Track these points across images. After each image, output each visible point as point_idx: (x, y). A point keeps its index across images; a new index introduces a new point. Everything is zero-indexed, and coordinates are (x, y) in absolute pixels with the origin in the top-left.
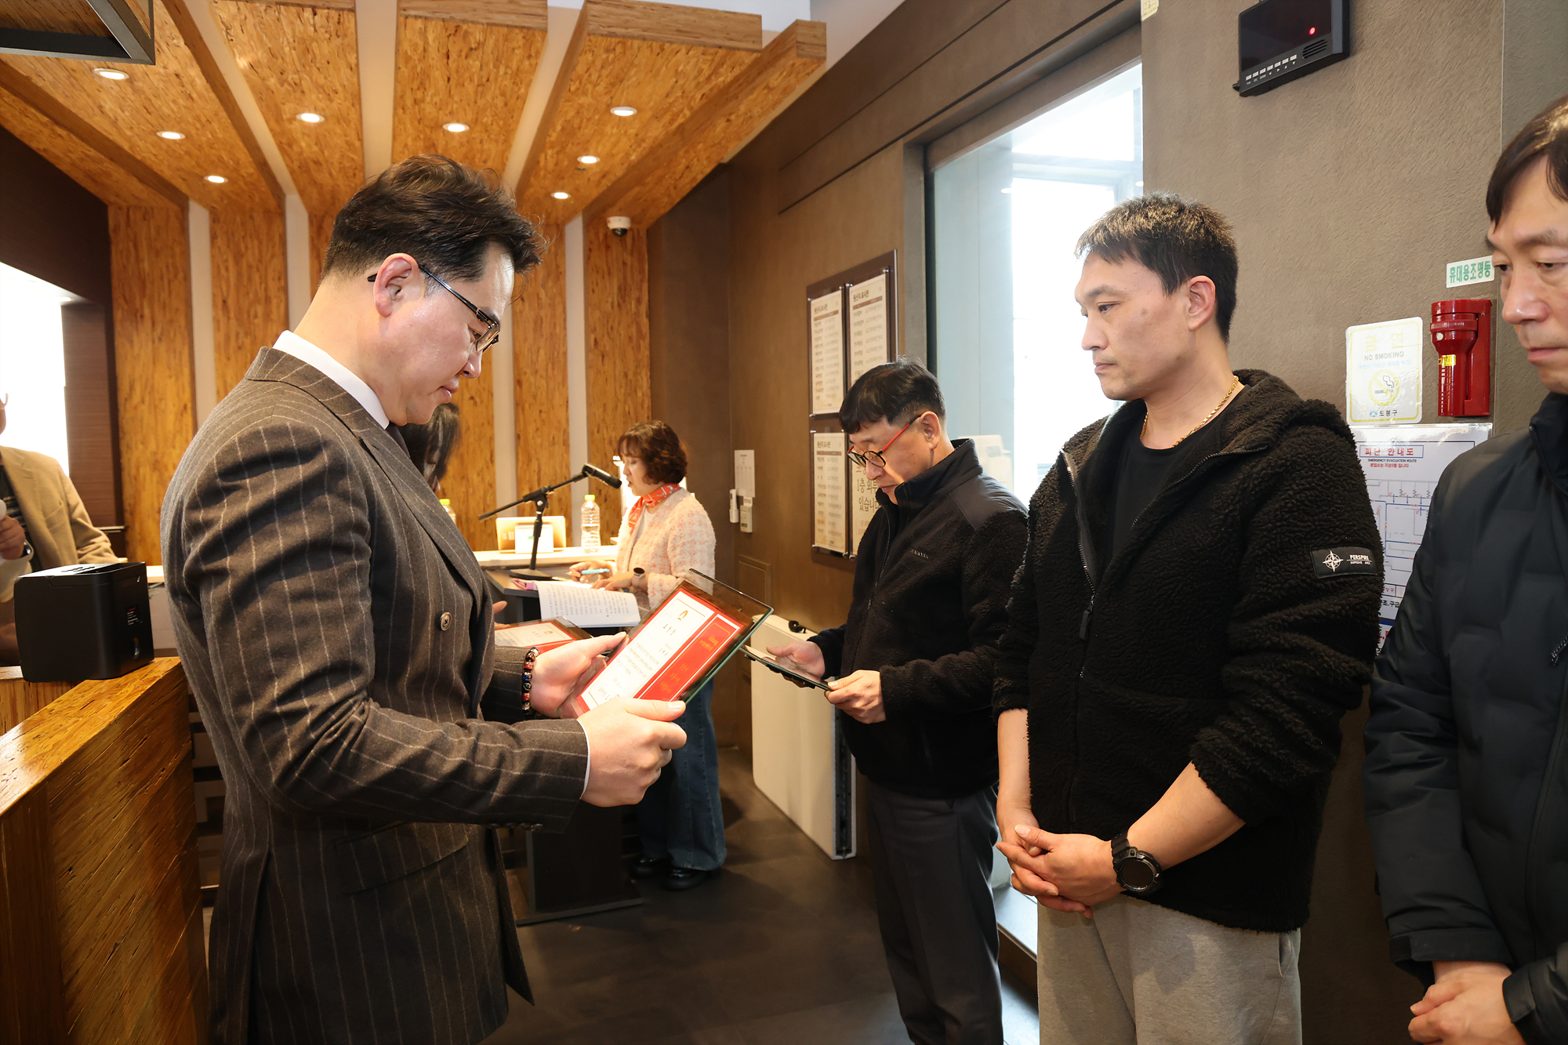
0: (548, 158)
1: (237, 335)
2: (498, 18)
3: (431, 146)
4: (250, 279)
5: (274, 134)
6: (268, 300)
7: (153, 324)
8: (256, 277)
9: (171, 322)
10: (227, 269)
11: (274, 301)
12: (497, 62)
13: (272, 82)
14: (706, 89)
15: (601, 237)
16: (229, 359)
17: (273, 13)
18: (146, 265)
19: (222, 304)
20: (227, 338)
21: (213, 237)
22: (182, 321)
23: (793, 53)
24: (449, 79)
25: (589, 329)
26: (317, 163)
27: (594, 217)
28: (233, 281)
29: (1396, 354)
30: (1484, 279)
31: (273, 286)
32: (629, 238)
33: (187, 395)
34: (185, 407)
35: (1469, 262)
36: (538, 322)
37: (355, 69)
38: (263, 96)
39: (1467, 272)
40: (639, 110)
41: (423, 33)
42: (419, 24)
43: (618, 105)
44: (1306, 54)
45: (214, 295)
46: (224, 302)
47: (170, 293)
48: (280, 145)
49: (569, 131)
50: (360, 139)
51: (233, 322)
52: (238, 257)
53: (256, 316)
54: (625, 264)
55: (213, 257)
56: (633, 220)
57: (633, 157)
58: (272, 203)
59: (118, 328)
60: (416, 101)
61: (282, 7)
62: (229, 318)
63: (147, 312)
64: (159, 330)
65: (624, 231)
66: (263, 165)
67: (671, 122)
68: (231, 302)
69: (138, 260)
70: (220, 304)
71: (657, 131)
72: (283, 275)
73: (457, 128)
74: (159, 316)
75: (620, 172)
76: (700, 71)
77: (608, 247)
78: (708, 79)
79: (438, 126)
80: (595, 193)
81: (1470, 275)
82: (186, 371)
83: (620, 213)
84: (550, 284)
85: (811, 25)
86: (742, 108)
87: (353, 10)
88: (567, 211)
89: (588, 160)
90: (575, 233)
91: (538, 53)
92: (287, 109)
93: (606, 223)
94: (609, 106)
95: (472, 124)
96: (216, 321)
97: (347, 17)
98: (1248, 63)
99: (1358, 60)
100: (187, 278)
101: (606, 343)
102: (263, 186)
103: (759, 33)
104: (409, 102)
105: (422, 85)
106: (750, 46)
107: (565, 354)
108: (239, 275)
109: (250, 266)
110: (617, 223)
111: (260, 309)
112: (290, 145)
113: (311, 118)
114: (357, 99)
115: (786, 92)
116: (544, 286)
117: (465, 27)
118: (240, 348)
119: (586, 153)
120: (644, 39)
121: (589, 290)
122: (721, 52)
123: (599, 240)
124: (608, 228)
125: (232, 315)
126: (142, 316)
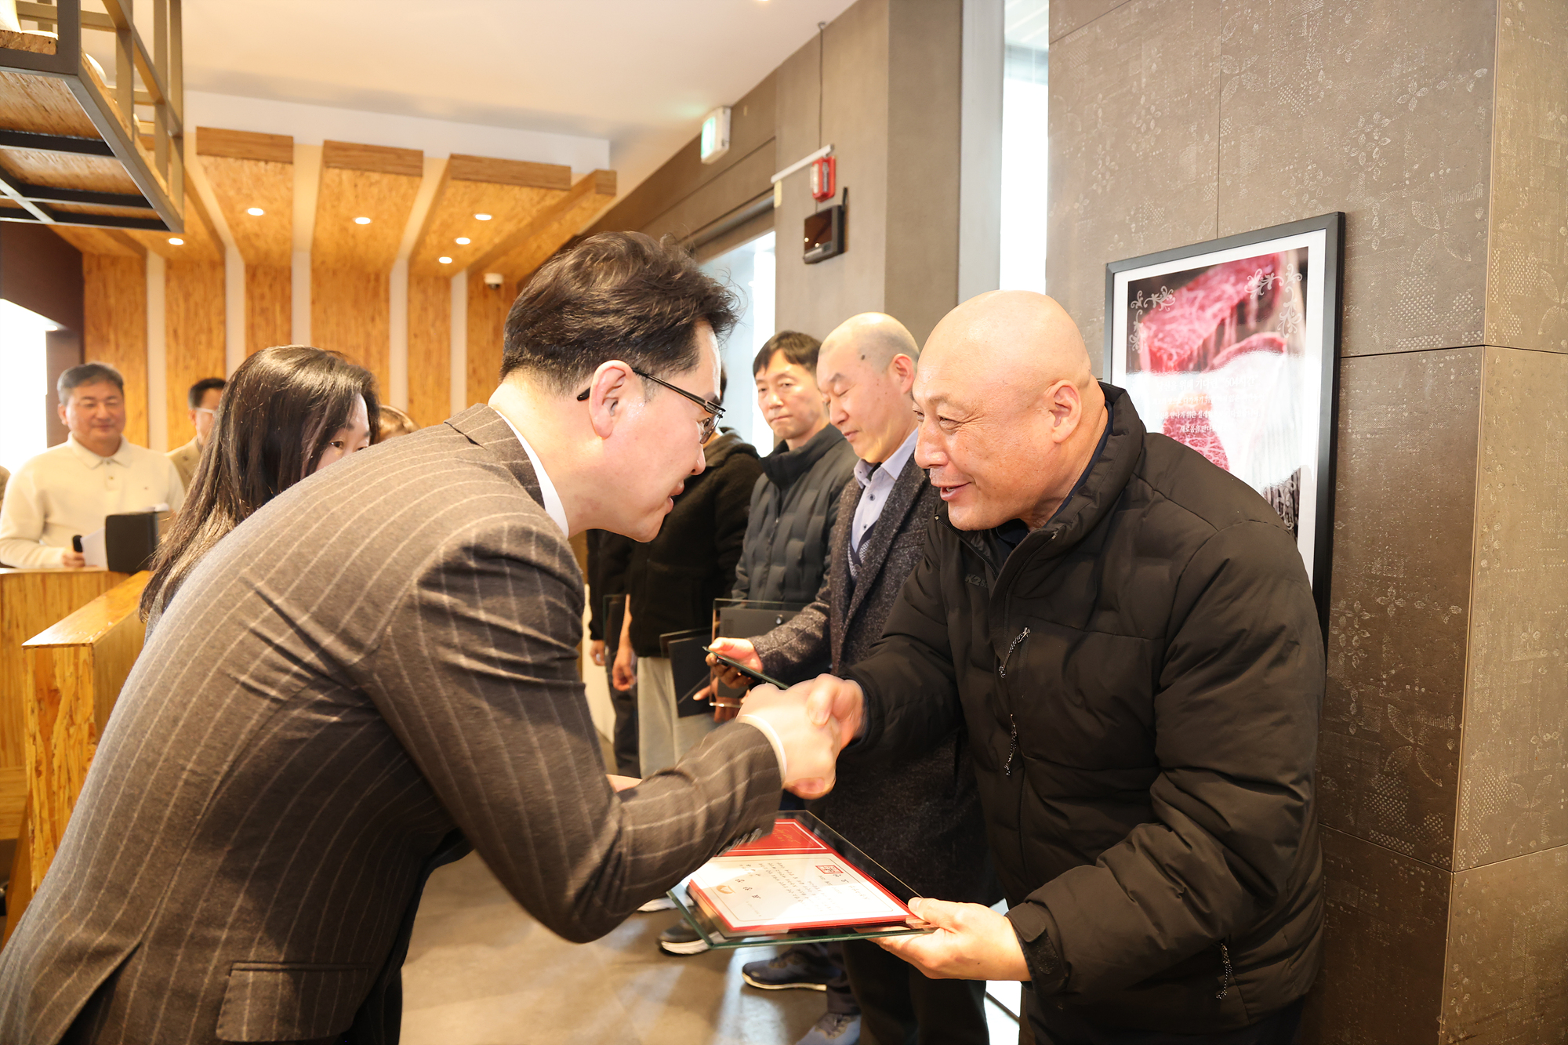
0: (432, 239)
1: (185, 358)
2: (390, 168)
3: (344, 230)
4: (196, 314)
5: (227, 219)
6: (210, 331)
7: (117, 346)
8: (201, 312)
9: (132, 346)
10: (178, 306)
11: (215, 332)
12: (391, 190)
13: (232, 193)
14: (539, 207)
15: (481, 287)
16: (177, 376)
17: (239, 163)
18: (112, 301)
19: (173, 333)
20: (177, 360)
21: (168, 280)
22: (140, 345)
23: (593, 191)
24: (356, 197)
25: (470, 360)
26: (257, 235)
27: (475, 273)
28: (182, 315)
31: (215, 320)
32: (503, 291)
33: (142, 404)
34: (140, 414)
36: (428, 354)
37: (290, 190)
38: (223, 200)
40: (494, 216)
41: (340, 176)
42: (337, 171)
43: (478, 213)
44: (825, 249)
45: (167, 327)
46: (175, 332)
47: (131, 323)
48: (231, 227)
49: (446, 226)
50: (291, 223)
51: (182, 348)
52: (187, 296)
53: (200, 343)
54: (499, 309)
55: (167, 296)
56: (505, 276)
57: (497, 240)
58: (217, 257)
59: (88, 349)
60: (333, 207)
61: (246, 162)
62: (177, 344)
63: (112, 337)
64: (121, 350)
65: (498, 286)
66: (213, 233)
67: (520, 221)
68: (181, 332)
69: (106, 296)
70: (171, 332)
71: (510, 227)
72: (223, 312)
73: (363, 221)
74: (122, 341)
75: (487, 248)
76: (532, 199)
77: (486, 296)
78: (539, 203)
79: (350, 219)
80: (471, 260)
82: (143, 385)
83: (494, 271)
84: (438, 323)
85: (606, 173)
86: (568, 217)
87: (291, 163)
88: (453, 270)
89: (463, 241)
90: (460, 286)
91: (418, 187)
92: (239, 207)
93: (483, 278)
94: (472, 214)
95: (374, 219)
96: (168, 346)
97: (288, 167)
98: (809, 247)
99: (845, 255)
100: (145, 312)
101: (482, 372)
102: (212, 246)
103: (569, 179)
104: (328, 206)
105: (338, 199)
106: (563, 187)
107: (449, 379)
108: (187, 310)
109: (196, 304)
110: (492, 279)
111: (203, 338)
112: (238, 224)
113: (256, 212)
114: (290, 203)
115: (595, 210)
116: (433, 325)
117: (367, 174)
118: (186, 368)
119: (460, 235)
120: (488, 182)
121: (470, 330)
122: (543, 191)
123: (479, 291)
124: (484, 283)
125: (181, 340)
126: (108, 341)
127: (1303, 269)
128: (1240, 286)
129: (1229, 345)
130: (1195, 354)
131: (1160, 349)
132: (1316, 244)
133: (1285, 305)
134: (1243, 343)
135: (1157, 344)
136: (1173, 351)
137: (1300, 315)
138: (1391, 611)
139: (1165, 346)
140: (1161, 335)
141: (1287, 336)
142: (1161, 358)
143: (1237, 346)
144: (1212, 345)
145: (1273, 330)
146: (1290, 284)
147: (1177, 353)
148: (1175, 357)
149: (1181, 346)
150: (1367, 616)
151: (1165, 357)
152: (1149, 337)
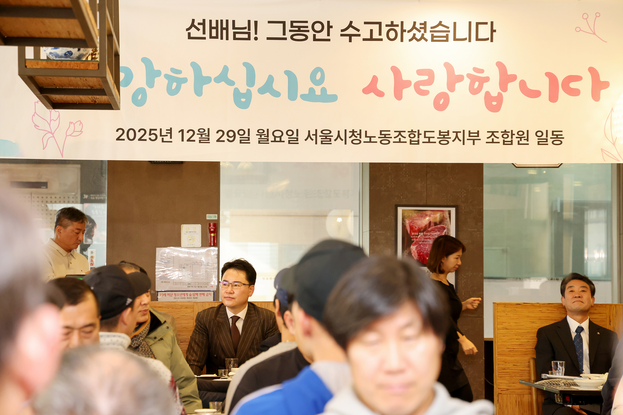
29: (194, 232)
30: (215, 219)
35: (212, 215)
39: (211, 217)
81: (212, 217)
127: (450, 214)
128: (435, 215)
129: (432, 226)
130: (423, 227)
131: (412, 225)
132: (453, 210)
133: (446, 220)
134: (436, 226)
135: (411, 224)
136: (417, 226)
137: (449, 223)
138: (470, 276)
139: (414, 225)
140: (413, 223)
141: (446, 226)
142: (413, 228)
143: (434, 227)
144: (428, 226)
145: (443, 225)
146: (447, 216)
147: (418, 227)
148: (417, 228)
149: (419, 225)
150: (465, 277)
151: (414, 227)
152: (409, 223)
